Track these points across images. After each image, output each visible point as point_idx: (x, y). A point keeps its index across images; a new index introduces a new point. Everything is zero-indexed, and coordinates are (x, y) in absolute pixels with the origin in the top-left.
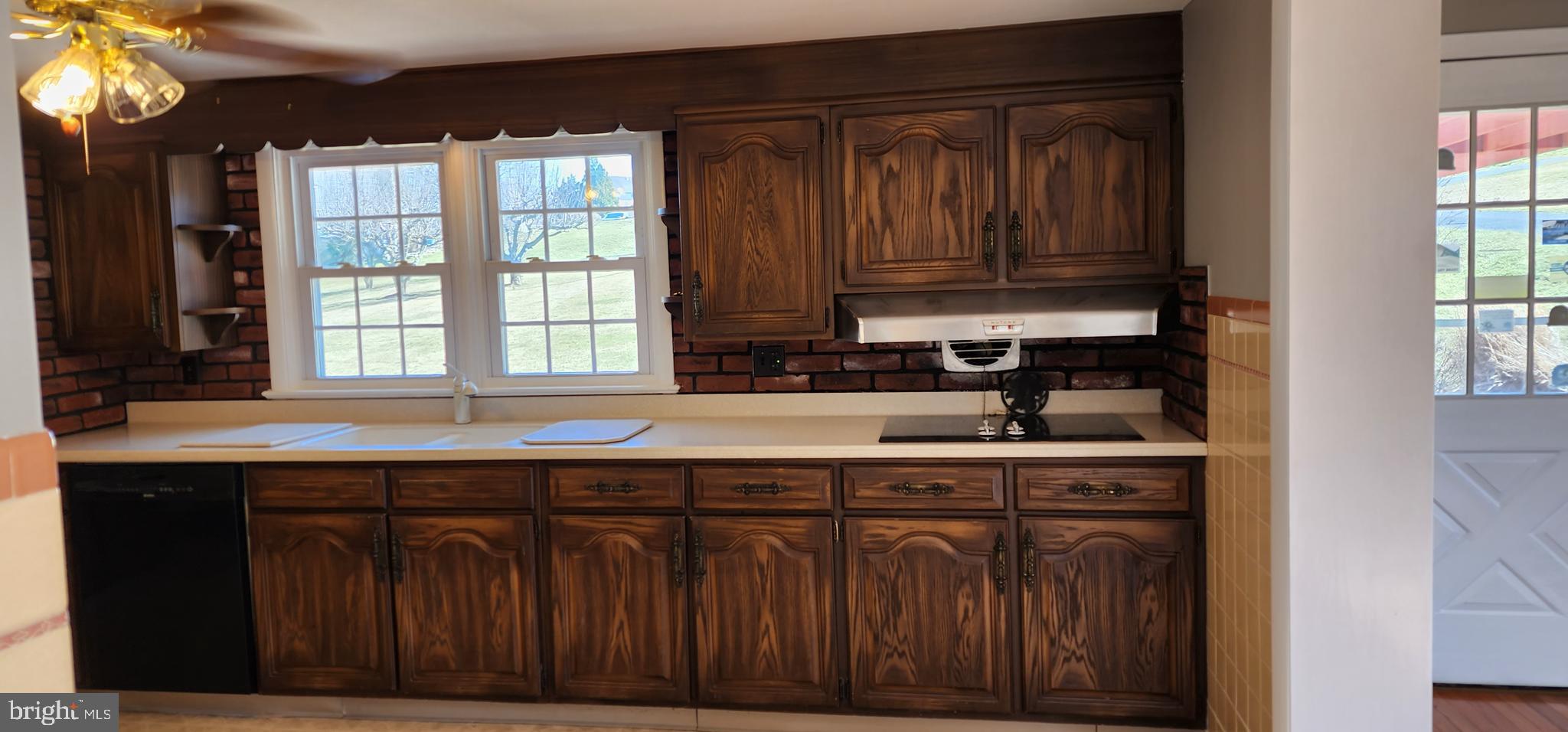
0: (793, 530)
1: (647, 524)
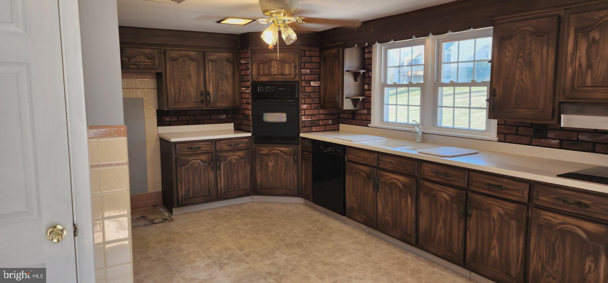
0: (508, 207)
1: (452, 191)
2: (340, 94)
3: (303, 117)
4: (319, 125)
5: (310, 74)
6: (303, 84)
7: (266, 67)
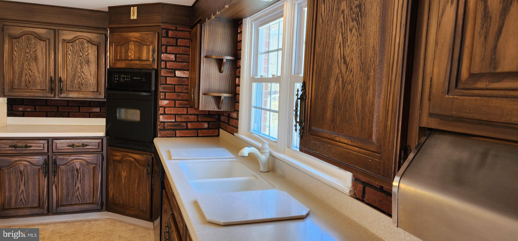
2: (196, 88)
3: (161, 117)
4: (187, 129)
5: (175, 61)
6: (163, 73)
7: (123, 50)
